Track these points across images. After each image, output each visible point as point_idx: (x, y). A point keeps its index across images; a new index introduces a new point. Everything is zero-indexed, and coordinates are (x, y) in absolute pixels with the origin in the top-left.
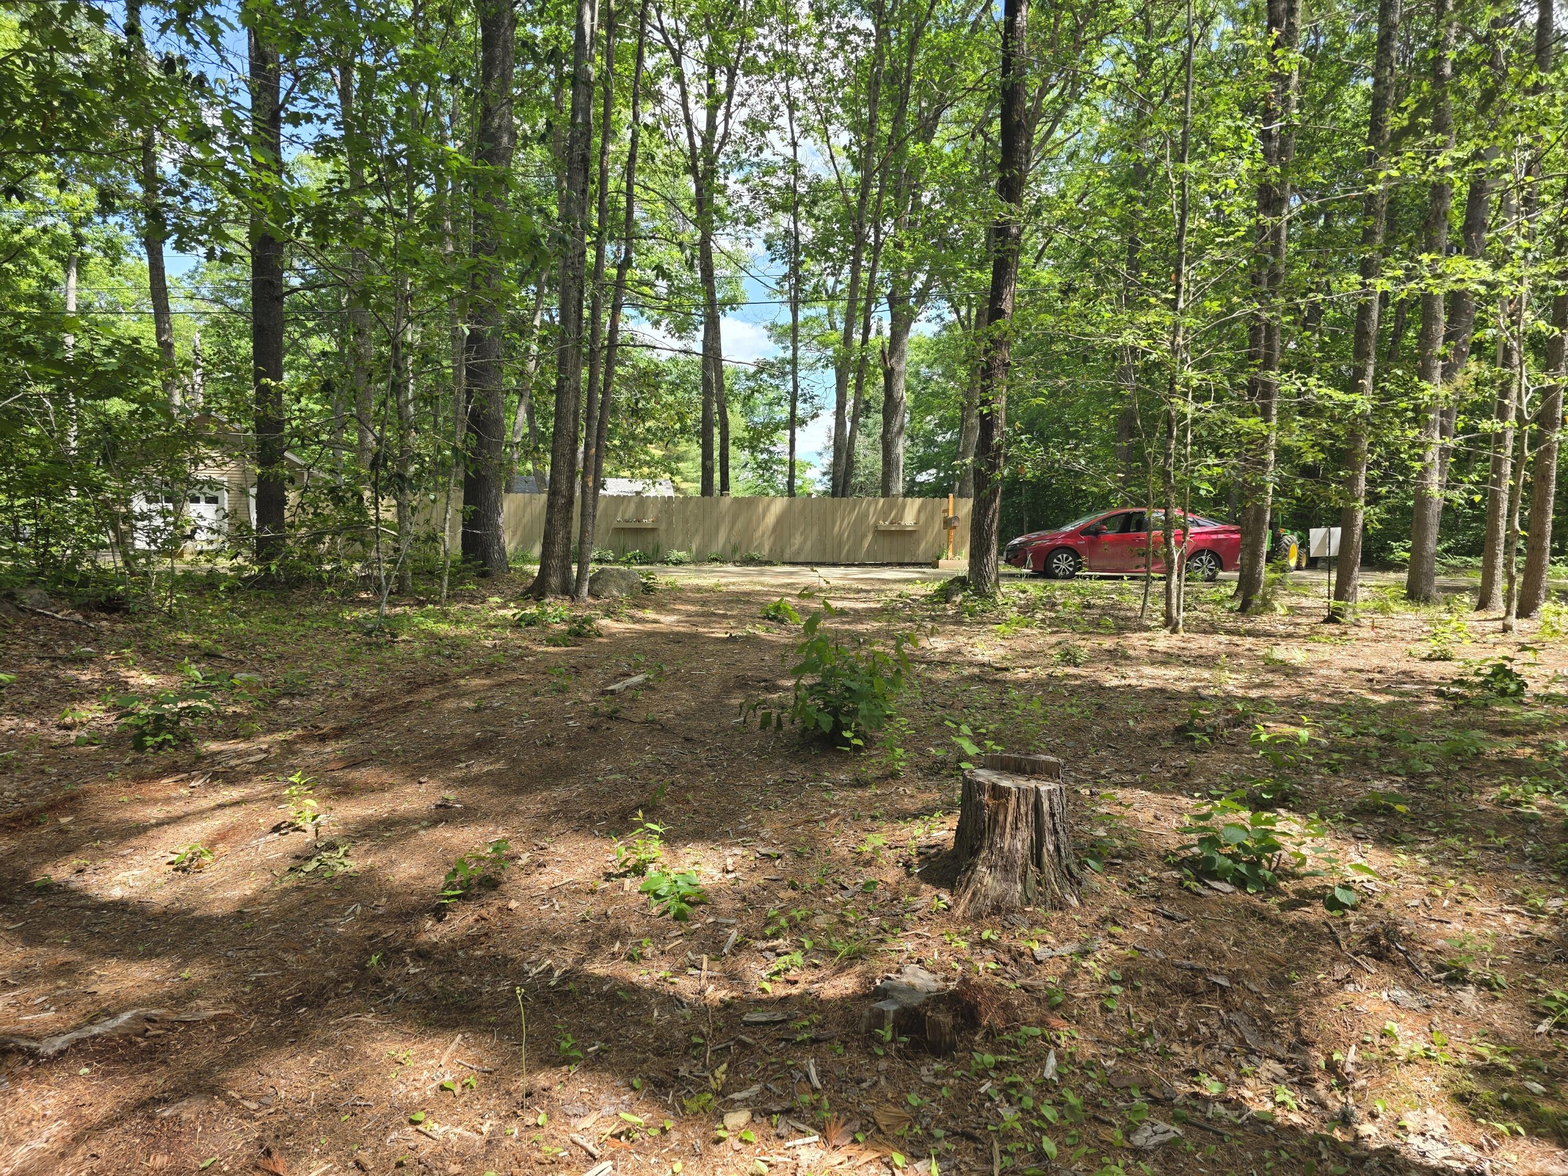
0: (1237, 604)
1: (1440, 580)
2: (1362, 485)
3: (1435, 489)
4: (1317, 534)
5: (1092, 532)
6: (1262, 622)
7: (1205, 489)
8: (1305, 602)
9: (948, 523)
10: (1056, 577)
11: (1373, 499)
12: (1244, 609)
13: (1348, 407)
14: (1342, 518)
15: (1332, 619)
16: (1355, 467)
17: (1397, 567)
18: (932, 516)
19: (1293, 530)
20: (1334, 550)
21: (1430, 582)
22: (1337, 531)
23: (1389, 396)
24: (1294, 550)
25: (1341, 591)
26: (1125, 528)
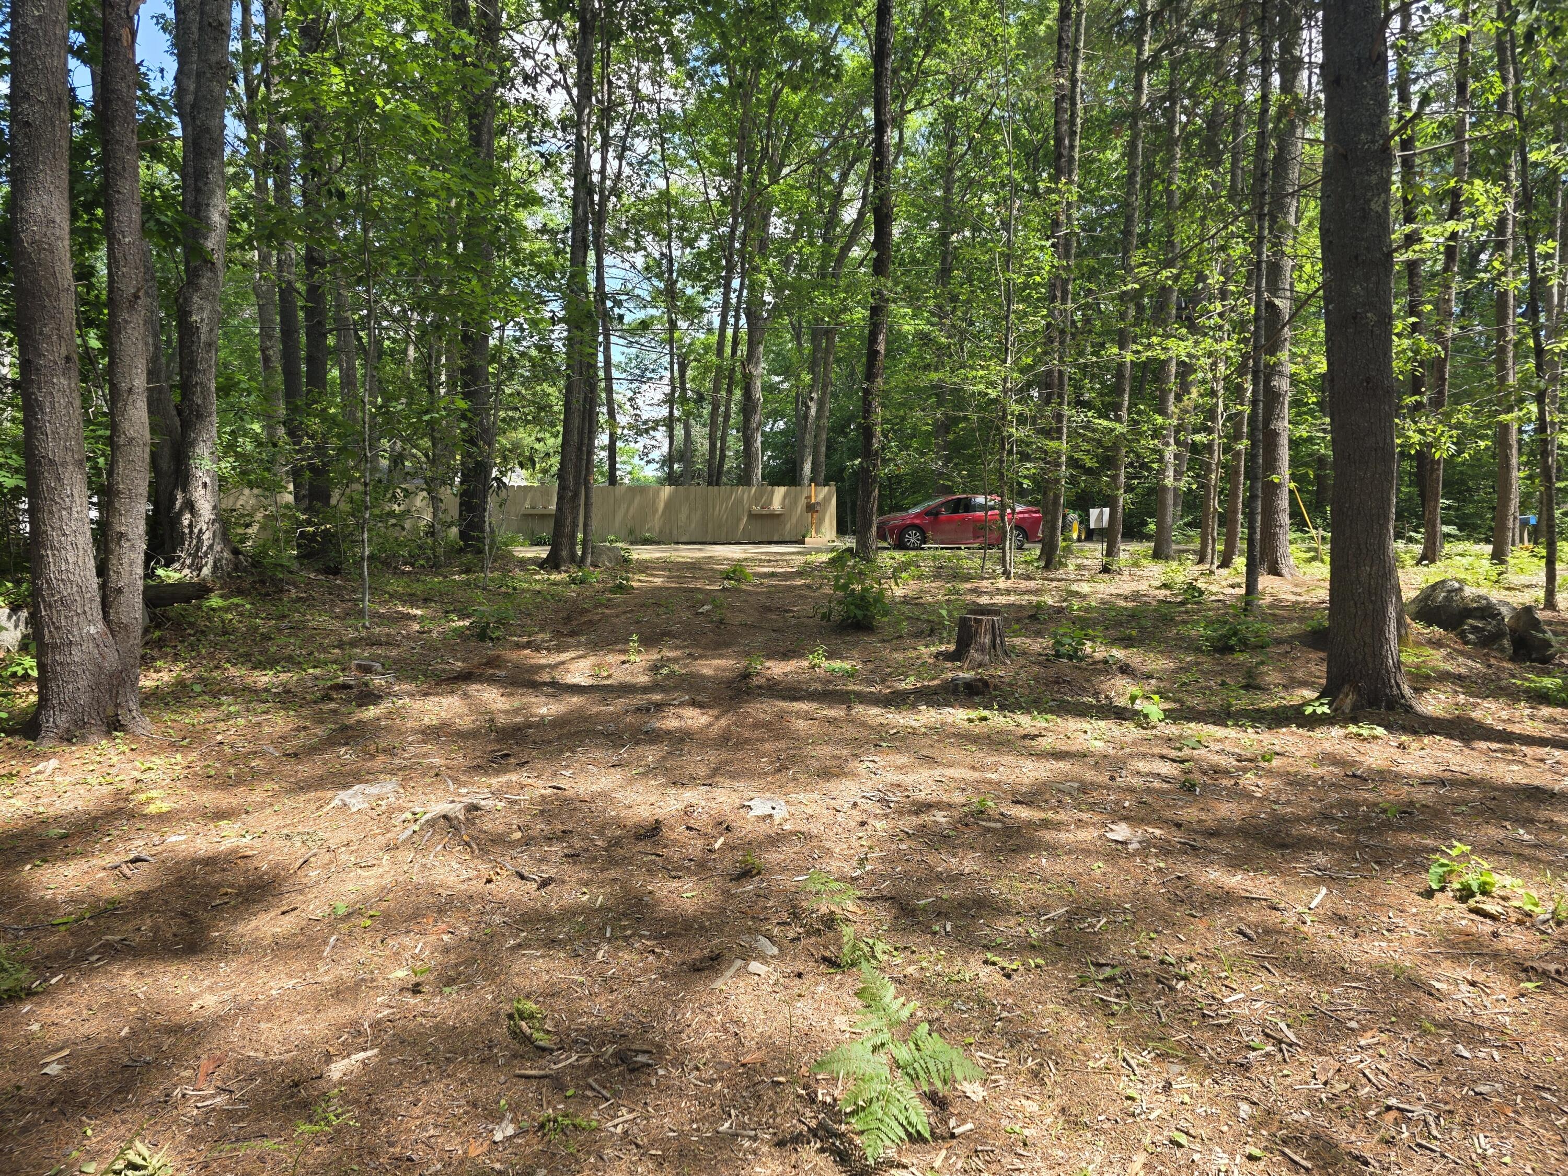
0: (1042, 564)
1: (1174, 547)
2: (1122, 478)
3: (1169, 482)
4: (1094, 513)
5: (933, 513)
6: (1060, 574)
7: (1026, 483)
8: (1086, 562)
9: (811, 508)
10: (908, 548)
11: (1129, 489)
12: (1047, 567)
13: (1113, 430)
14: (1109, 501)
15: (1105, 570)
16: (1118, 468)
17: (1148, 538)
18: (795, 502)
19: (1075, 510)
20: (1105, 523)
21: (1169, 547)
22: (1107, 511)
23: (1136, 423)
24: (1076, 525)
25: (1111, 552)
26: (955, 511)
